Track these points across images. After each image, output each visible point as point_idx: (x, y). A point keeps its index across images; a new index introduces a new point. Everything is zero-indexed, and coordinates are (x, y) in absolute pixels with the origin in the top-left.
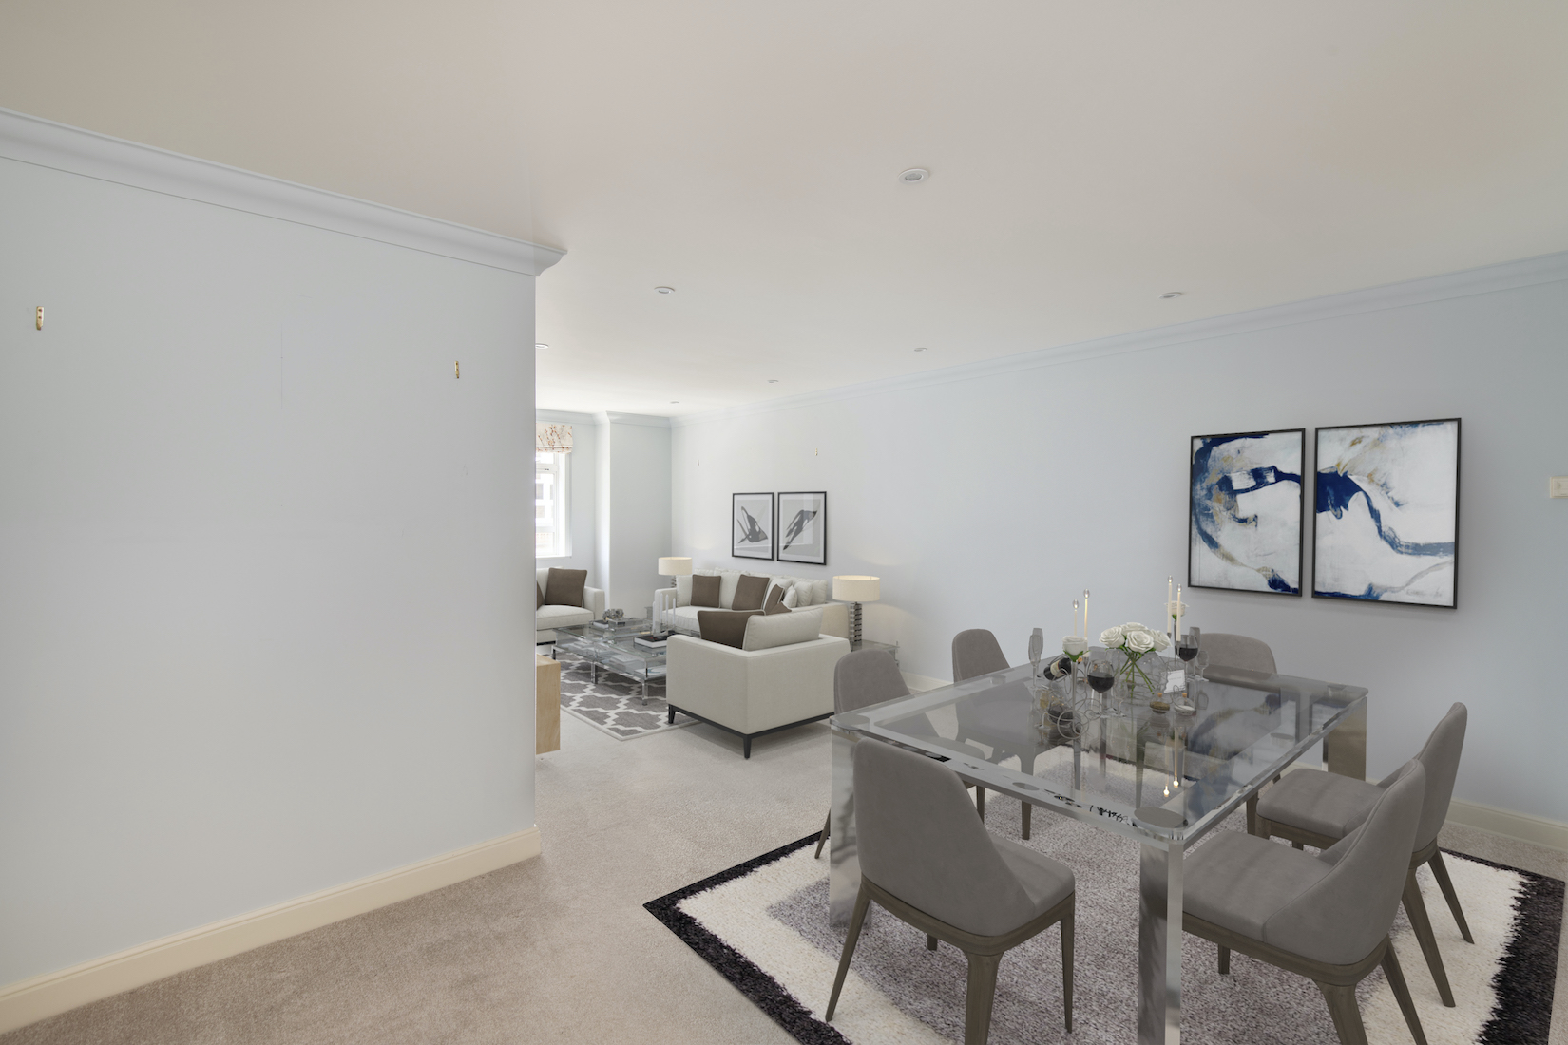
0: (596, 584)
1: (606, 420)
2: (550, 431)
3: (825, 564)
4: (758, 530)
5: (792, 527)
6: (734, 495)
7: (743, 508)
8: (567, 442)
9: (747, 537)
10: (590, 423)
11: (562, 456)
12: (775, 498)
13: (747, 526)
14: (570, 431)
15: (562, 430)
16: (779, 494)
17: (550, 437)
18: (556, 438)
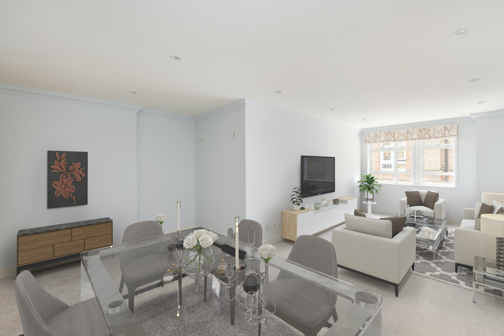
1: (474, 118)
2: (443, 129)
8: (454, 132)
10: (471, 120)
14: (456, 127)
15: (451, 128)
17: (443, 132)
18: (447, 132)
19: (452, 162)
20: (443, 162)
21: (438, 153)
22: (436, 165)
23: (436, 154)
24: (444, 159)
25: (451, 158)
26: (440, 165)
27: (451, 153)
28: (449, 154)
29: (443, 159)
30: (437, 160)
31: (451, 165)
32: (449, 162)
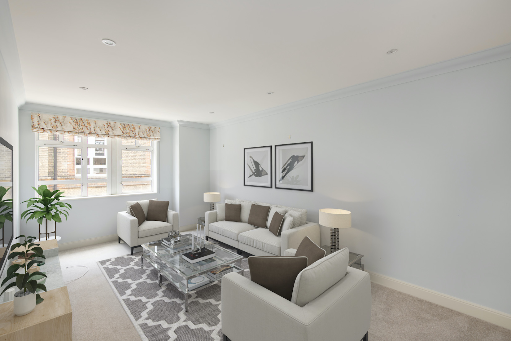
0: (173, 209)
1: (177, 125)
2: (148, 130)
3: (312, 190)
4: (261, 169)
5: (285, 167)
6: (244, 149)
7: (251, 157)
8: (157, 135)
9: (254, 174)
10: (169, 126)
11: (155, 142)
12: (273, 149)
13: (253, 168)
14: (159, 130)
15: (155, 129)
16: (276, 146)
17: (148, 133)
18: (151, 133)
19: (61, 166)
20: (51, 166)
21: (46, 156)
22: (43, 170)
23: (44, 156)
24: (52, 163)
25: (60, 162)
26: (48, 171)
27: (60, 156)
28: (58, 158)
29: (50, 163)
30: (44, 164)
31: (60, 171)
32: (58, 167)
